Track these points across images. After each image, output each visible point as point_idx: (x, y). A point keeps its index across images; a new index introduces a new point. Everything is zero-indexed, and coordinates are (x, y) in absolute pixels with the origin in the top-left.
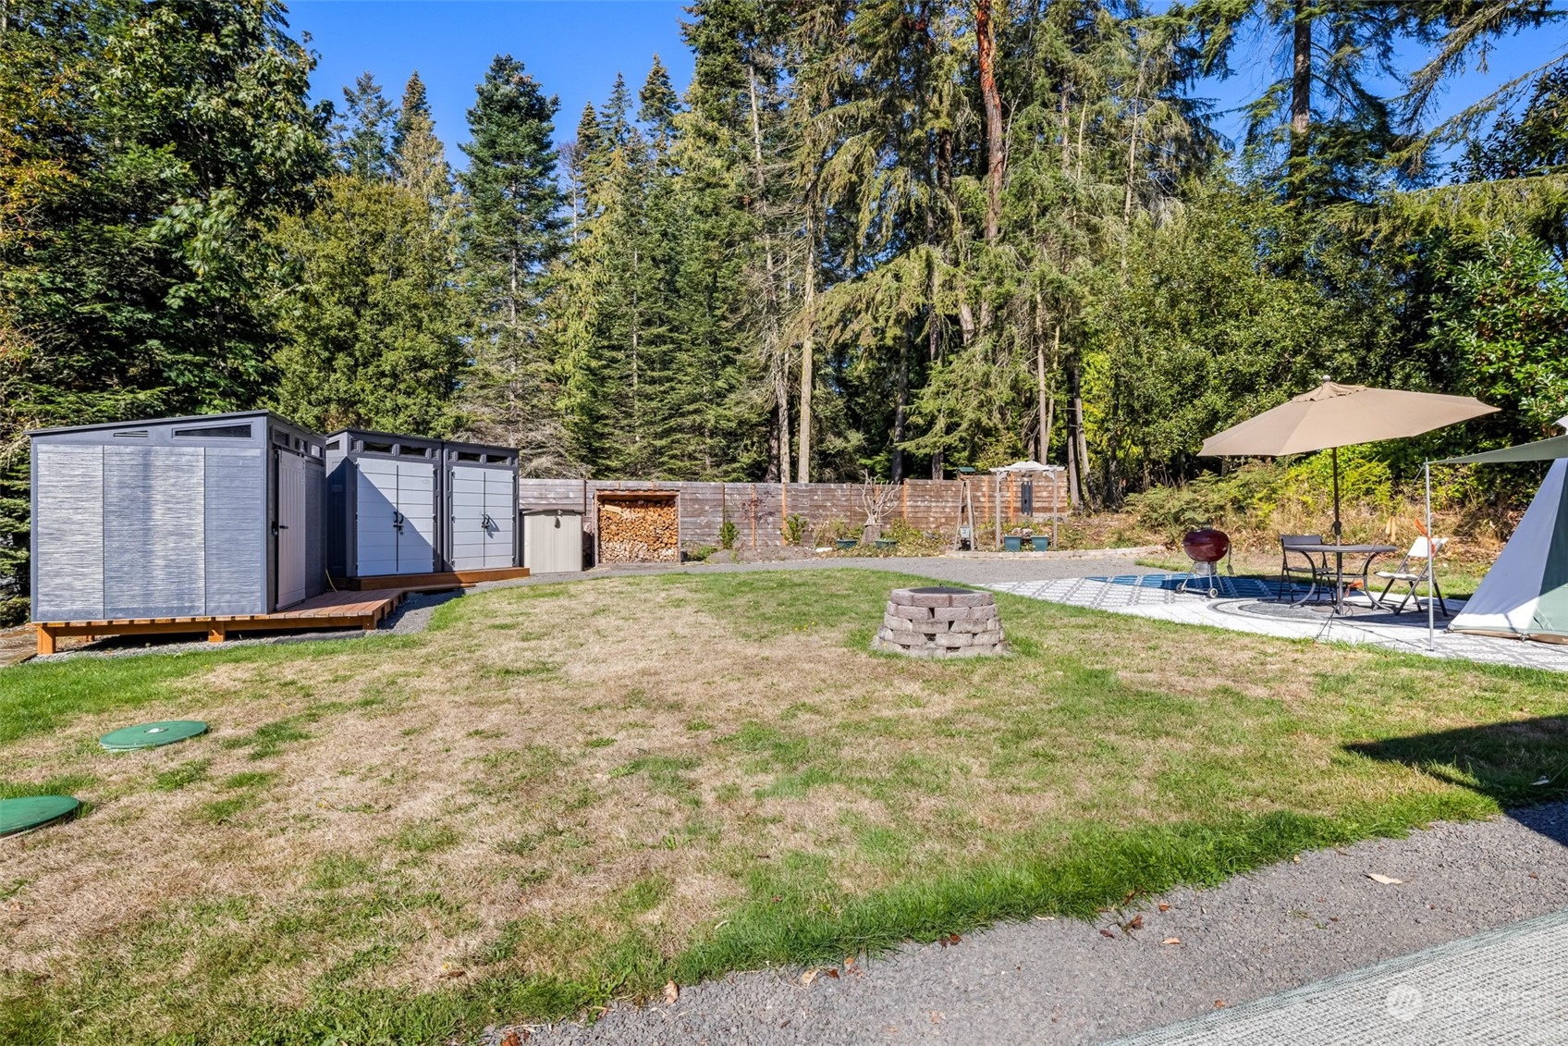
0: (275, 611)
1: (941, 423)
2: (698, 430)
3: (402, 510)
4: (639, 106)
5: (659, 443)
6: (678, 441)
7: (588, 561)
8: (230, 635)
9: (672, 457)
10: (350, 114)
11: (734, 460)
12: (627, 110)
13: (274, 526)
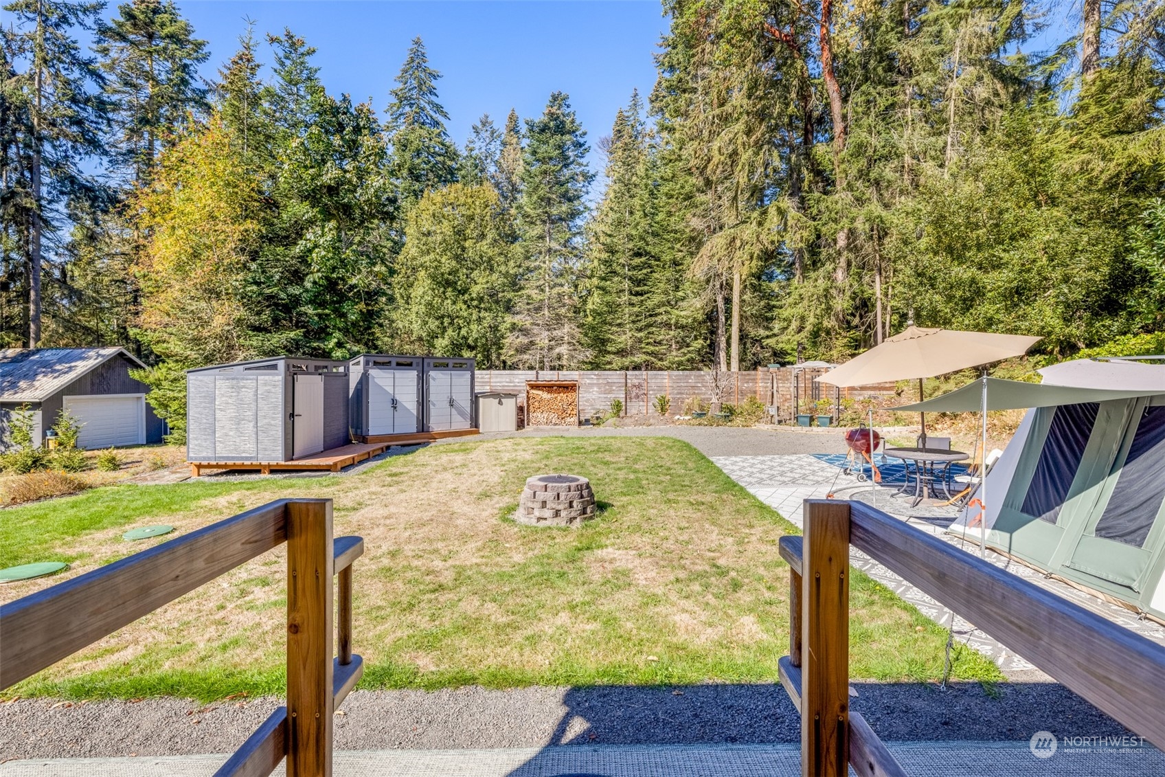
0: (292, 460)
1: (795, 325)
2: (668, 325)
3: (397, 397)
4: (648, 106)
5: (639, 335)
6: (653, 333)
7: (521, 424)
8: (272, 471)
9: (648, 344)
10: (476, 140)
11: (688, 346)
12: (640, 111)
13: (291, 416)
